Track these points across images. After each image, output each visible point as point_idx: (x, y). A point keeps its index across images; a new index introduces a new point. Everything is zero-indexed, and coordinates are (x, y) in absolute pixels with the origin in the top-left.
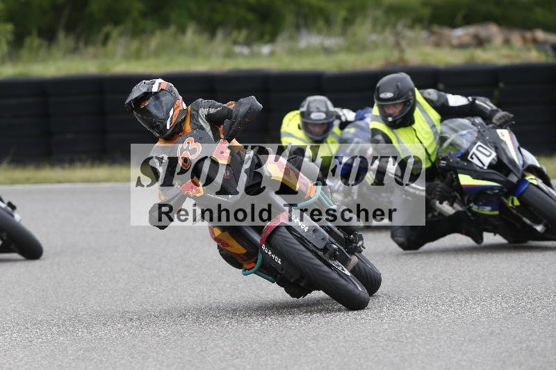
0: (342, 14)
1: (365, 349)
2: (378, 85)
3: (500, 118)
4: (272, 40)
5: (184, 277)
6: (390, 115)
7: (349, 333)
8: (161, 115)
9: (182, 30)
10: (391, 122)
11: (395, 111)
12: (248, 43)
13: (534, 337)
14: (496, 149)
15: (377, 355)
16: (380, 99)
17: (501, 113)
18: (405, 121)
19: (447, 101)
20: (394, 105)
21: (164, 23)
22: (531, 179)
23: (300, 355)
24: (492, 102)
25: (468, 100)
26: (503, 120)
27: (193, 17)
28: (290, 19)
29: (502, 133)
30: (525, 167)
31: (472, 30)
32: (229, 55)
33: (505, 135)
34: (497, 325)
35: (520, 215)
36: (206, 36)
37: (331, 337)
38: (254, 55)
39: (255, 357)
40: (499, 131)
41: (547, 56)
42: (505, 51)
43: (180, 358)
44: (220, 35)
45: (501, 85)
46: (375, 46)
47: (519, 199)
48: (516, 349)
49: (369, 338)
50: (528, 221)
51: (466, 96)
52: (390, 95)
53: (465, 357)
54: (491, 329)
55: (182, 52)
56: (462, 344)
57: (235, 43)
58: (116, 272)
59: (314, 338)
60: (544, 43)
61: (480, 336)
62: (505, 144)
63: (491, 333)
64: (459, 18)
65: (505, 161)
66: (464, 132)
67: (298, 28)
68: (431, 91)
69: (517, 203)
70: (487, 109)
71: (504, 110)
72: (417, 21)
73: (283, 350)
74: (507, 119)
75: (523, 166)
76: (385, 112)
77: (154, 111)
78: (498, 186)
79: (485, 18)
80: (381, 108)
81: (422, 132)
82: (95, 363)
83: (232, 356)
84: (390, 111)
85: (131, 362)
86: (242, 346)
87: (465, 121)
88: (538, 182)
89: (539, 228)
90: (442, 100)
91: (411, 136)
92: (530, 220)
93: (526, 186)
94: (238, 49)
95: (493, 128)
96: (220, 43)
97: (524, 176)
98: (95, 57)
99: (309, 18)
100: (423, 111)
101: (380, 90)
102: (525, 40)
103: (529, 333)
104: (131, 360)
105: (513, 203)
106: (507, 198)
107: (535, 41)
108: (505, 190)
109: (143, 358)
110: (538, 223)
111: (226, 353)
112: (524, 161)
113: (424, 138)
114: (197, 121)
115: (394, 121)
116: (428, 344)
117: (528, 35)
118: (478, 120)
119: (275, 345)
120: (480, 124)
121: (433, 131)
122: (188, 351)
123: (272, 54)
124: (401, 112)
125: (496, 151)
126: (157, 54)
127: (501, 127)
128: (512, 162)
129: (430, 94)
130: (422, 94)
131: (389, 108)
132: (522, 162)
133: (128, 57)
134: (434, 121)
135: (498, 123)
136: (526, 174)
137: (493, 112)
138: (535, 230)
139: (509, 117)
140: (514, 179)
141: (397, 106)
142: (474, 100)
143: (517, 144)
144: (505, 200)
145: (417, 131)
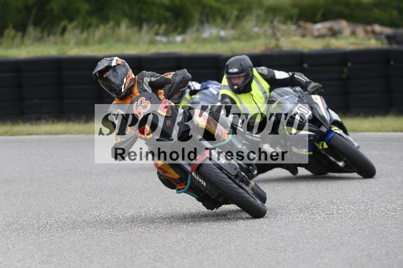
0: (235, 13)
1: (250, 255)
2: (227, 64)
3: (313, 88)
4: (183, 31)
5: (120, 203)
6: (236, 85)
7: (239, 243)
8: (117, 82)
9: (118, 24)
10: (236, 89)
11: (239, 81)
12: (166, 34)
13: (373, 246)
14: (312, 108)
15: (259, 260)
16: (228, 73)
17: (313, 84)
18: (245, 89)
19: (274, 75)
20: (238, 77)
21: (105, 20)
22: (335, 129)
23: (203, 260)
24: (305, 76)
25: (289, 75)
26: (315, 89)
27: (126, 15)
28: (197, 16)
29: (315, 98)
30: (332, 121)
31: (328, 24)
32: (152, 42)
33: (317, 99)
34: (346, 238)
35: (328, 155)
36: (135, 29)
37: (226, 247)
38: (169, 43)
39: (171, 261)
40: (313, 96)
41: (383, 43)
42: (352, 40)
43: (116, 262)
44: (145, 28)
45: (349, 64)
46: (258, 36)
47: (327, 144)
48: (359, 255)
49: (253, 247)
50: (333, 159)
51: (287, 72)
52: (236, 70)
53: (322, 261)
54: (341, 240)
55: (118, 40)
56: (321, 251)
57: (157, 34)
58: (70, 200)
59: (214, 247)
60: (381, 34)
61: (333, 246)
62: (318, 105)
63: (342, 244)
64: (319, 16)
65: (318, 117)
66: (287, 97)
67: (202, 23)
68: (263, 68)
69: (325, 146)
70: (303, 81)
71: (315, 82)
72: (289, 18)
73: (191, 256)
74: (318, 88)
75: (330, 121)
76: (232, 82)
77: (113, 79)
78: (312, 135)
79: (338, 16)
80: (229, 79)
81: (257, 98)
82: (55, 265)
83: (154, 260)
84: (236, 82)
85: (81, 265)
86: (161, 253)
87: (288, 89)
88: (340, 132)
89: (341, 164)
90: (271, 75)
91: (250, 100)
92: (334, 158)
93: (332, 135)
94: (158, 38)
95: (308, 94)
96: (145, 34)
97: (331, 128)
98: (55, 43)
99: (210, 15)
100: (258, 82)
101: (229, 66)
102: (366, 32)
103: (369, 243)
104: (81, 263)
105: (322, 146)
106: (318, 143)
107: (374, 32)
108: (318, 137)
109: (90, 262)
110: (340, 161)
111: (150, 258)
112: (330, 117)
113: (258, 101)
114: (143, 86)
115: (238, 89)
116: (296, 252)
117: (369, 28)
118: (298, 89)
119: (185, 252)
120: (300, 91)
121: (264, 96)
122: (122, 256)
123: (183, 42)
124: (243, 82)
125: (311, 111)
126: (100, 41)
127: (314, 93)
128: (323, 117)
129: (262, 70)
130: (257, 70)
131: (235, 80)
132: (329, 118)
133: (78, 44)
134: (265, 88)
135: (312, 91)
136: (332, 126)
137: (308, 83)
138: (338, 165)
139: (319, 87)
140: (324, 129)
141: (241, 78)
142: (293, 75)
143: (326, 106)
144: (317, 145)
145: (254, 96)
